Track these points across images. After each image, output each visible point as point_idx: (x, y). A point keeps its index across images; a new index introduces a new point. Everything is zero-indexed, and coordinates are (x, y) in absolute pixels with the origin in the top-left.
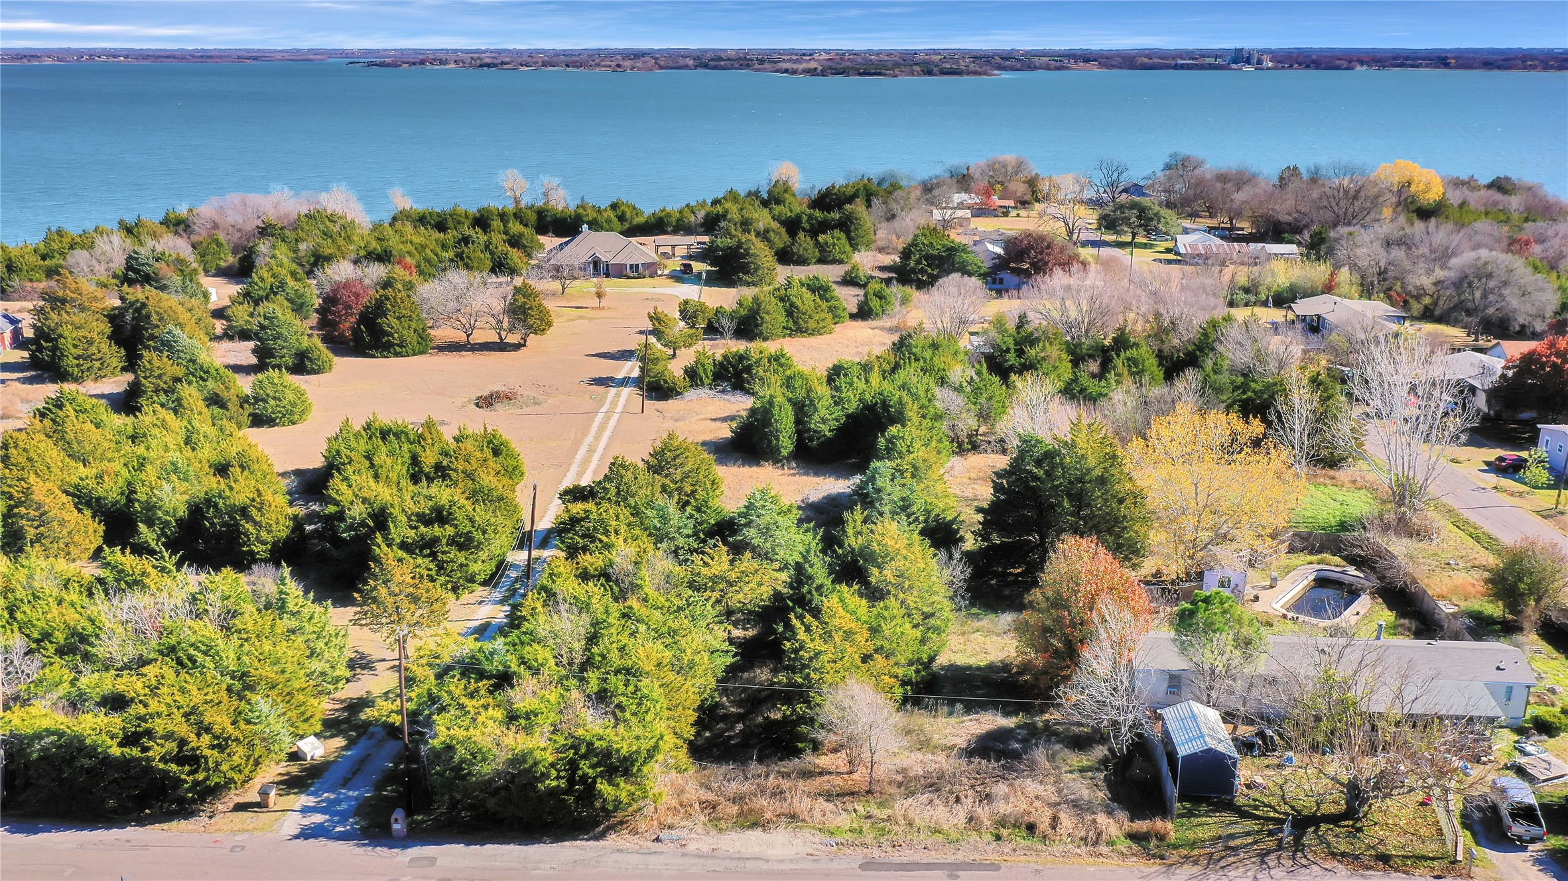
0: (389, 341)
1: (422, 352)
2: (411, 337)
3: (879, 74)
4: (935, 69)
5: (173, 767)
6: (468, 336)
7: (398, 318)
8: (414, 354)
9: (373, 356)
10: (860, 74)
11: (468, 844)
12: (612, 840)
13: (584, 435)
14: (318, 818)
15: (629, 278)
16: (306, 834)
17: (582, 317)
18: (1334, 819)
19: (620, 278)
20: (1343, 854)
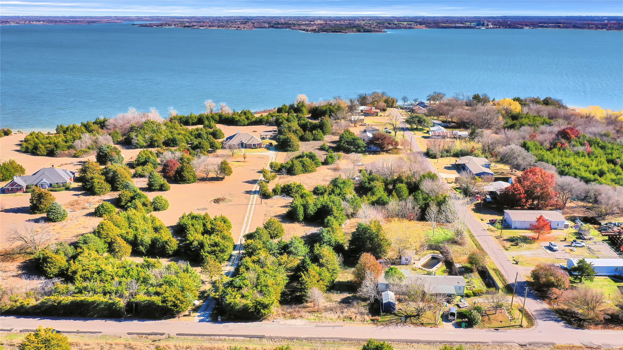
0: (185, 179)
1: (195, 182)
2: (191, 178)
3: (340, 32)
4: (362, 30)
6: (207, 175)
7: (188, 172)
8: (192, 183)
9: (180, 184)
10: (333, 32)
11: (234, 323)
12: (264, 322)
13: (246, 213)
14: (202, 318)
15: (252, 148)
16: (201, 321)
17: (239, 166)
18: (414, 316)
19: (250, 148)
20: (414, 323)
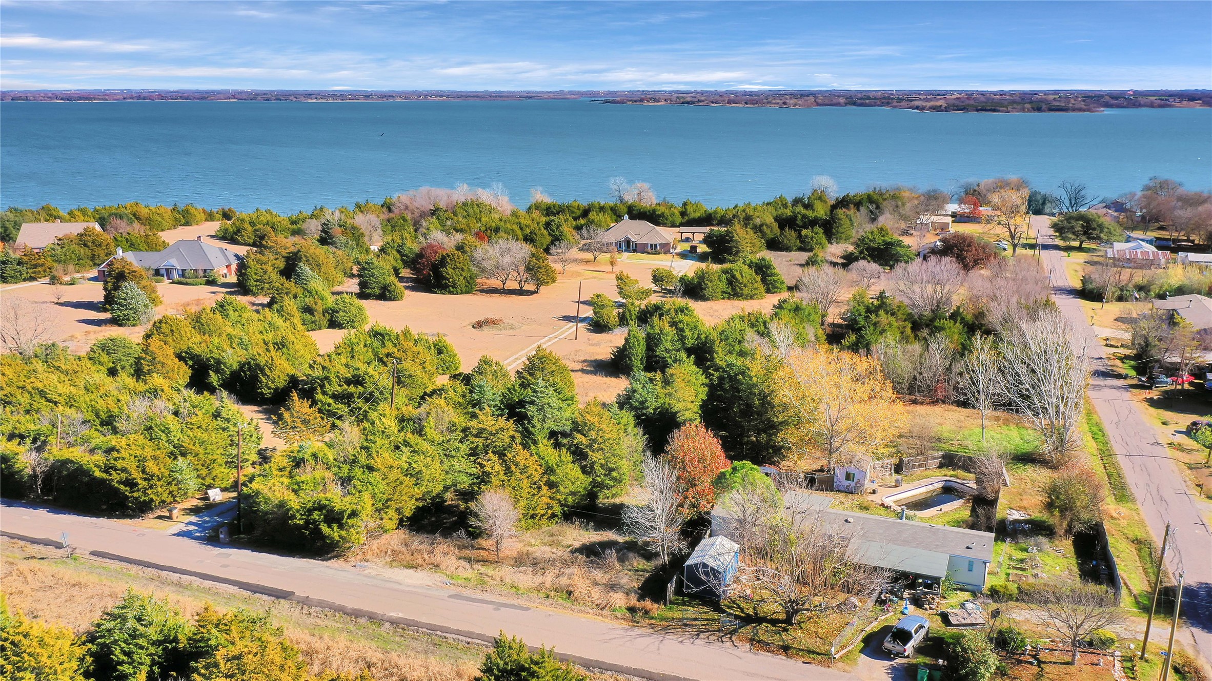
0: (446, 283)
1: (467, 292)
2: (461, 282)
3: (994, 110)
4: (1044, 107)
5: (122, 487)
6: (504, 284)
7: (454, 269)
8: (462, 293)
9: (435, 293)
10: (978, 110)
11: (253, 551)
12: (333, 563)
14: (192, 528)
16: (179, 534)
17: (595, 278)
18: (774, 622)
19: (643, 253)
20: (759, 642)
